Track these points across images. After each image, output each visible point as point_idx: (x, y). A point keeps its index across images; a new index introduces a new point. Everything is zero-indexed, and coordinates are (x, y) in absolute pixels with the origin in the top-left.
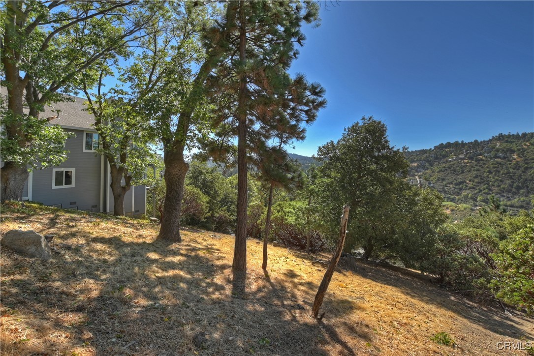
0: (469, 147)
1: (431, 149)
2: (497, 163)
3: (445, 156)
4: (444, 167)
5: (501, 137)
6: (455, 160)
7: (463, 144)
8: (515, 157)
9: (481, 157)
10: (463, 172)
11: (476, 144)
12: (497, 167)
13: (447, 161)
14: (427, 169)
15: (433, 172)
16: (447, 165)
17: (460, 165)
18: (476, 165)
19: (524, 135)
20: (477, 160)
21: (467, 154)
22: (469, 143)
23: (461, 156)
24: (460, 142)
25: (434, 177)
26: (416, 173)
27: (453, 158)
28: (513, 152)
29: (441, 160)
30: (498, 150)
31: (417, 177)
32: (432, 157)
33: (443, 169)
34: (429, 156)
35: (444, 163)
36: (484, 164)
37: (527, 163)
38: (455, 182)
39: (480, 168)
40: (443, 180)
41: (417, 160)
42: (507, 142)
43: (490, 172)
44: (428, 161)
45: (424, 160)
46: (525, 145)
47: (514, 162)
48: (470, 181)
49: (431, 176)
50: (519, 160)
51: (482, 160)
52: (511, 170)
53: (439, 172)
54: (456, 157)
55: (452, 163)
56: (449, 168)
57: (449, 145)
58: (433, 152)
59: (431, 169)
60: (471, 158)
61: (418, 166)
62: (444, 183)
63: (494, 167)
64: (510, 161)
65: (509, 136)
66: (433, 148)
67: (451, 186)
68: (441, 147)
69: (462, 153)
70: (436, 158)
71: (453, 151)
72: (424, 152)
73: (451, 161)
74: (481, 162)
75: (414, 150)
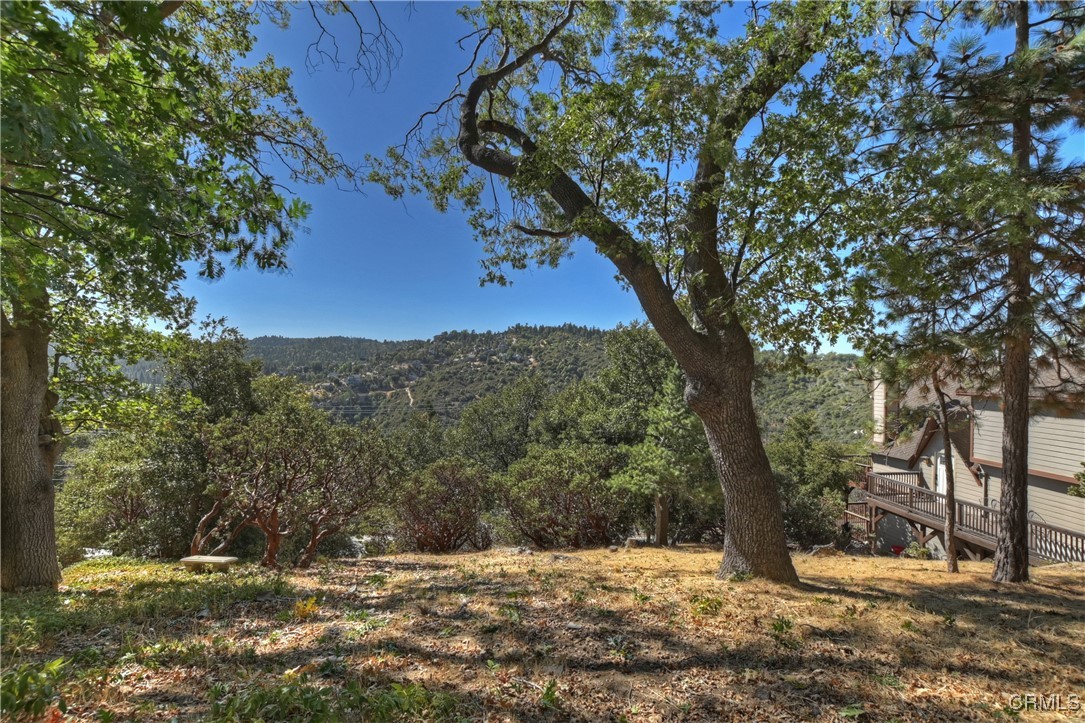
0: (481, 340)
1: (429, 340)
2: (513, 367)
3: (449, 354)
4: (449, 373)
5: (518, 330)
6: (462, 361)
7: (474, 336)
8: (532, 360)
9: (495, 358)
10: (472, 382)
11: (489, 337)
12: (513, 375)
13: (452, 362)
14: (423, 375)
15: (432, 380)
16: (452, 369)
17: (469, 369)
18: (489, 371)
19: (542, 328)
20: (491, 363)
21: (478, 353)
22: (481, 335)
23: (471, 355)
24: (470, 332)
25: (434, 389)
26: (406, 383)
27: (459, 357)
28: (530, 352)
29: (443, 361)
30: (514, 349)
31: (407, 390)
32: (431, 354)
33: (447, 375)
34: (427, 352)
35: (448, 365)
36: (498, 369)
38: (462, 397)
39: (493, 375)
40: (446, 394)
41: (409, 359)
42: (524, 337)
43: (504, 382)
44: (425, 361)
45: (419, 359)
46: (543, 343)
47: (531, 367)
48: (480, 396)
49: (429, 387)
50: (536, 364)
51: (496, 362)
53: (441, 380)
54: (465, 357)
55: (458, 366)
56: (455, 374)
57: (455, 335)
58: (433, 346)
59: (430, 375)
60: (483, 359)
61: (410, 370)
62: (448, 399)
63: (510, 375)
64: (527, 366)
65: (527, 329)
66: (432, 340)
67: (457, 403)
68: (444, 338)
69: (472, 350)
70: (437, 356)
71: (460, 346)
72: (419, 344)
73: (457, 363)
74: (495, 366)
75: (401, 341)
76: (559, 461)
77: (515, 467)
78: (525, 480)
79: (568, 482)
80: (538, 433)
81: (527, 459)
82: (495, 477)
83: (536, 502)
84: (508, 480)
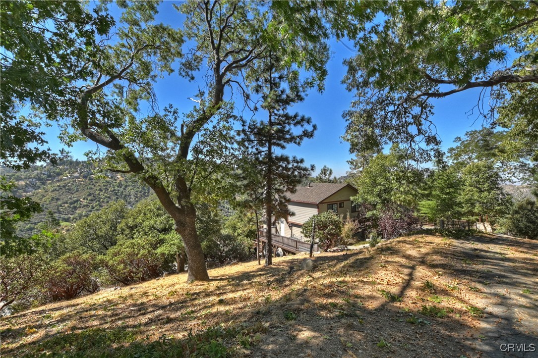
0: (83, 165)
2: (107, 181)
3: (58, 174)
4: (59, 186)
6: (70, 178)
7: (77, 163)
8: (119, 176)
9: (94, 176)
10: (77, 191)
12: (107, 186)
13: (61, 179)
14: (39, 188)
15: (46, 192)
16: (62, 183)
17: (75, 184)
18: (89, 184)
20: (90, 179)
21: (81, 173)
22: (83, 162)
23: (76, 175)
24: (75, 160)
25: (48, 197)
27: (67, 176)
29: (55, 178)
32: (44, 174)
33: (57, 188)
34: (41, 173)
35: (58, 181)
36: (96, 183)
37: (126, 182)
38: (70, 201)
39: (92, 186)
40: (58, 199)
41: (26, 178)
43: (101, 190)
44: (39, 179)
45: (34, 178)
47: (118, 181)
48: (84, 199)
49: (43, 196)
50: (121, 179)
51: (94, 179)
52: (116, 188)
53: (53, 191)
54: (71, 176)
55: (66, 182)
56: (64, 187)
58: (45, 169)
59: (44, 188)
60: (85, 177)
61: (27, 185)
62: (59, 203)
63: (104, 186)
64: (115, 180)
67: (66, 205)
69: (76, 172)
70: (49, 176)
71: (67, 169)
73: (65, 180)
74: (94, 181)
76: (133, 245)
77: (111, 250)
78: (116, 256)
79: (137, 255)
80: (123, 230)
81: (116, 247)
82: (100, 257)
83: (122, 266)
84: (107, 258)
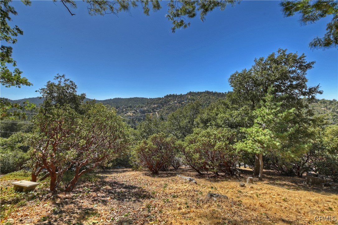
0: (179, 97)
1: (163, 97)
3: (169, 102)
4: (169, 107)
5: (190, 93)
7: (176, 96)
9: (183, 102)
10: (176, 110)
11: (181, 96)
13: (170, 104)
14: (161, 108)
15: (164, 110)
16: (170, 106)
17: (175, 106)
18: (181, 107)
19: (198, 92)
20: (182, 104)
21: (178, 101)
22: (179, 95)
23: (176, 102)
24: (175, 94)
26: (156, 111)
27: (172, 102)
28: (194, 100)
29: (167, 104)
30: (189, 99)
31: (156, 113)
32: (163, 102)
33: (168, 108)
35: (168, 105)
36: (184, 106)
40: (168, 114)
41: (157, 103)
42: (192, 95)
44: (162, 104)
45: (160, 103)
46: (198, 97)
49: (163, 112)
51: (184, 104)
53: (167, 110)
54: (174, 102)
55: (172, 105)
56: (171, 108)
57: (170, 96)
58: (164, 99)
59: (163, 108)
60: (179, 103)
61: (157, 106)
65: (193, 93)
66: (164, 97)
68: (167, 97)
69: (176, 100)
70: (165, 102)
71: (172, 99)
72: (160, 99)
73: (171, 104)
74: (183, 105)
75: (154, 98)
77: (188, 137)
78: (192, 144)
80: (198, 124)
81: (193, 134)
82: (179, 142)
84: (185, 144)
